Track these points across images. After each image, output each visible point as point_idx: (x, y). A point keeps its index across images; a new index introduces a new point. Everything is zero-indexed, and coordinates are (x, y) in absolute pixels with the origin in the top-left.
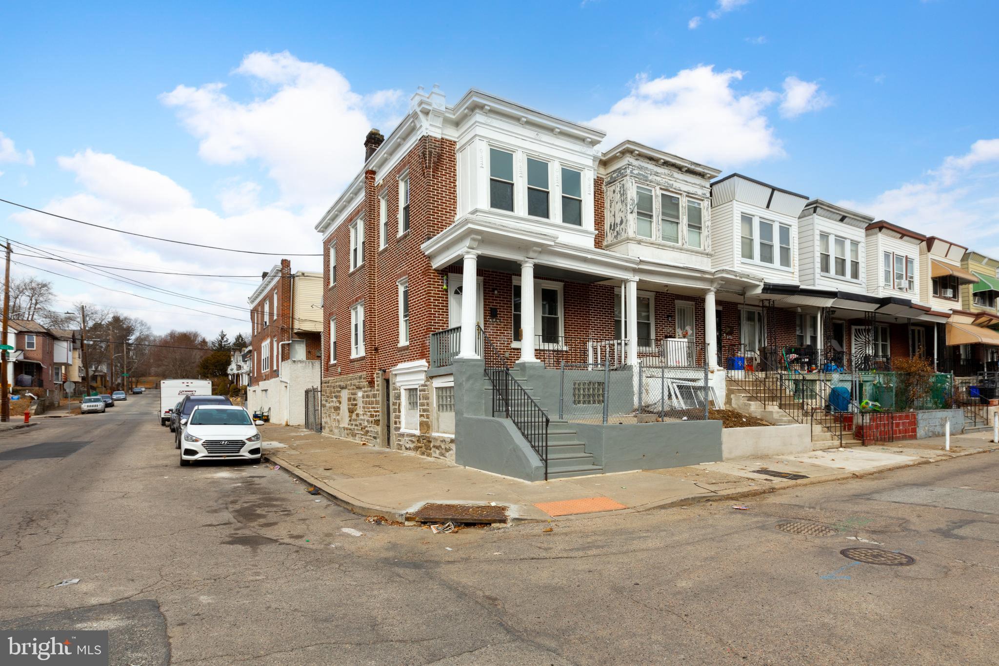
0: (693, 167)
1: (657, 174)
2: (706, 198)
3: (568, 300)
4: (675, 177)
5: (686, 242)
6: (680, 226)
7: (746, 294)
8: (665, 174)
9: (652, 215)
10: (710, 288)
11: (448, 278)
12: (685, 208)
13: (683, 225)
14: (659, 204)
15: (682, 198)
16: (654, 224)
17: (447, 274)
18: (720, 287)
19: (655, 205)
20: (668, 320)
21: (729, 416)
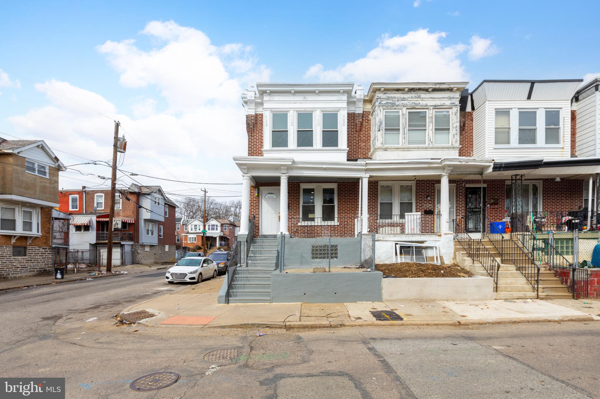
0: (437, 86)
1: (404, 99)
2: (454, 106)
3: (340, 194)
4: (422, 97)
5: (431, 142)
6: (427, 131)
7: (484, 174)
8: (412, 97)
9: (399, 129)
10: (443, 174)
11: (259, 189)
12: (432, 118)
13: (430, 130)
14: (406, 119)
15: (429, 111)
16: (401, 135)
17: (259, 188)
18: (450, 171)
19: (402, 121)
20: (427, 199)
21: (428, 269)
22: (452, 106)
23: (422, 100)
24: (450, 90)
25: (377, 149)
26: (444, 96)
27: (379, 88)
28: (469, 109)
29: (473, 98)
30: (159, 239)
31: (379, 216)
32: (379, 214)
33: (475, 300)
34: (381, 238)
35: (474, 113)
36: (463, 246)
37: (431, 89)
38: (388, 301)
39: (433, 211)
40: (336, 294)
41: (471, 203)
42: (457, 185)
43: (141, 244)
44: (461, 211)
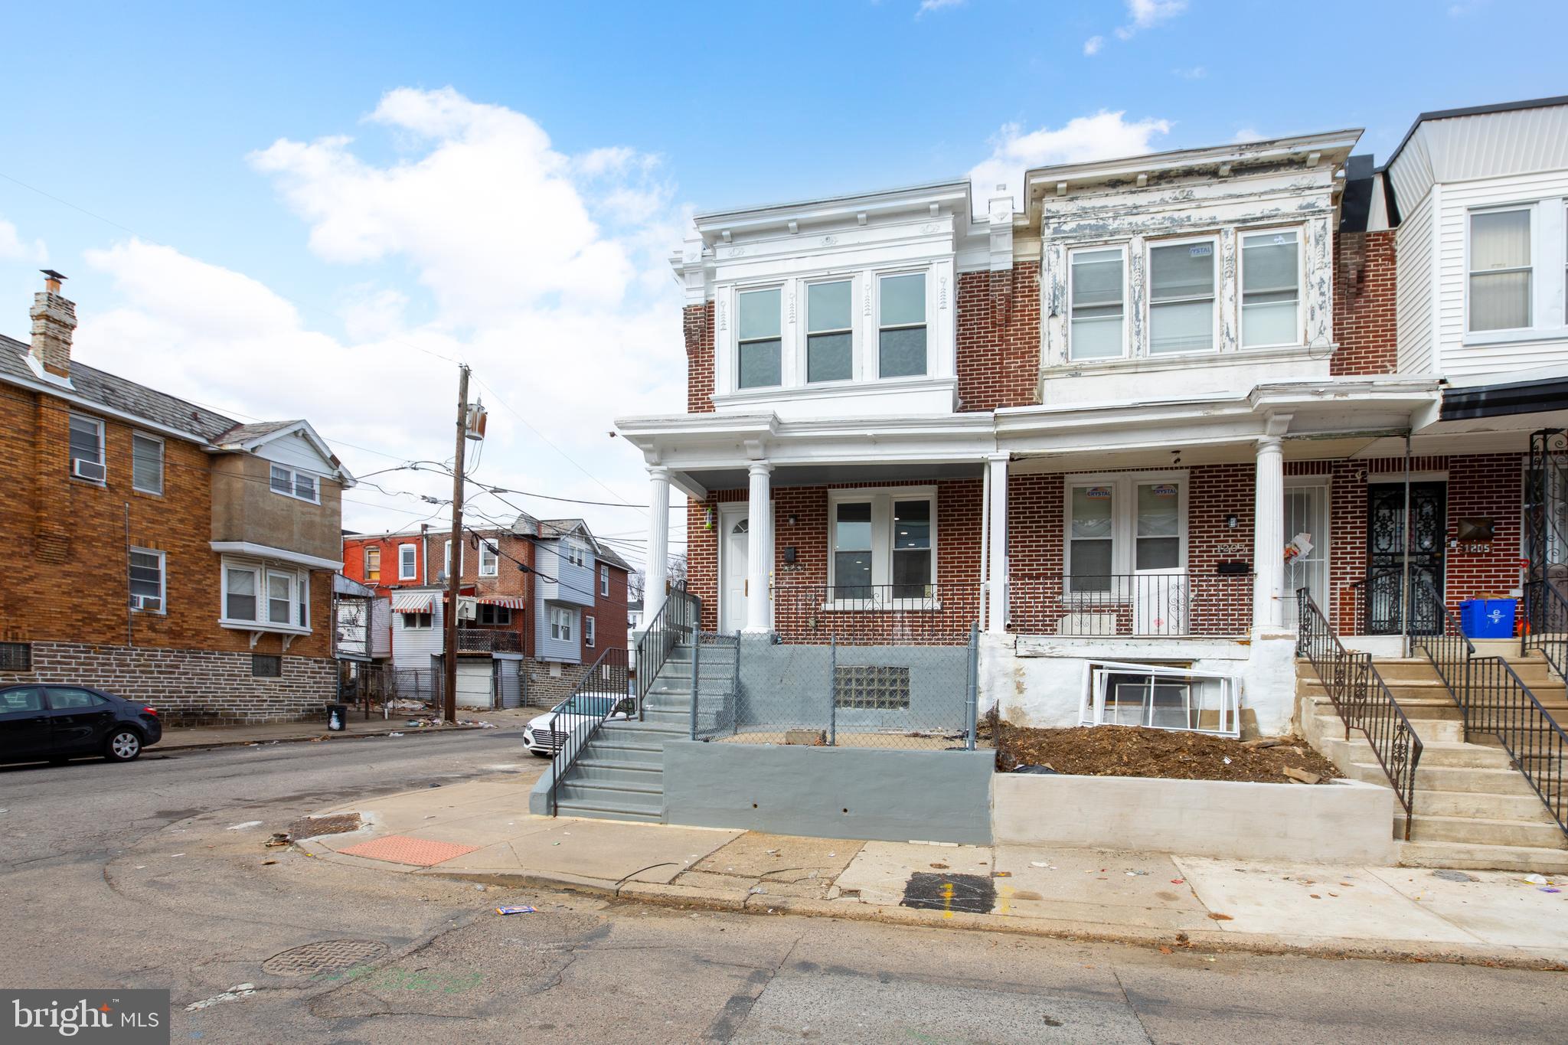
0: (1249, 156)
1: (1135, 211)
2: (1313, 213)
3: (945, 515)
4: (1197, 197)
5: (1232, 340)
6: (1216, 305)
7: (1414, 431)
8: (1163, 202)
9: (1121, 306)
10: (1263, 438)
11: (716, 510)
12: (1233, 259)
13: (1226, 301)
14: (1143, 272)
15: (1223, 238)
16: (1126, 323)
17: (715, 505)
18: (1285, 429)
19: (1130, 278)
20: (1227, 526)
21: (1179, 750)
22: (1304, 215)
23: (1199, 207)
24: (1297, 162)
25: (1052, 372)
26: (1275, 187)
27: (1052, 186)
28: (1378, 220)
29: (1392, 182)
30: (583, 647)
31: (1067, 582)
32: (1067, 571)
34: (1046, 648)
35: (1398, 233)
36: (1322, 679)
37: (1228, 167)
38: (1009, 844)
39: (1248, 565)
40: (845, 811)
41: (1388, 538)
42: (1334, 477)
43: (540, 660)
44: (1348, 563)
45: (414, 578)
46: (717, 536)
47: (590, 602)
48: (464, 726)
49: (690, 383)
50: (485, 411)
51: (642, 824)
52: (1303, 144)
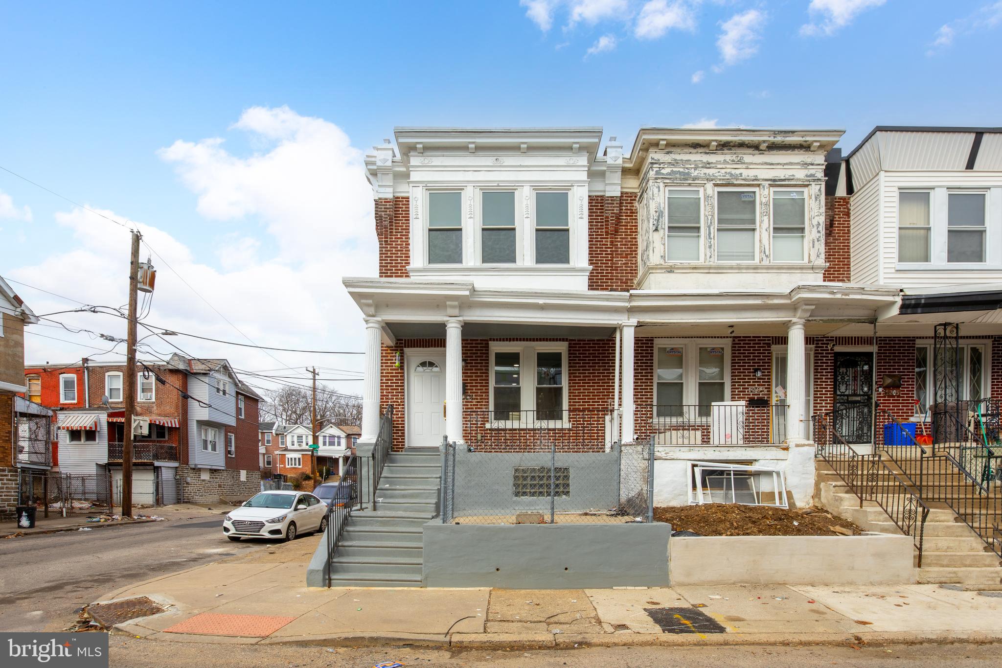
0: (779, 139)
1: (708, 166)
2: (814, 180)
3: (574, 363)
4: (746, 162)
5: (767, 256)
6: (757, 233)
7: (879, 320)
8: (725, 162)
9: (698, 228)
10: (794, 320)
11: (403, 353)
12: (767, 204)
13: (764, 231)
14: (713, 207)
15: (762, 190)
16: (702, 240)
17: (403, 350)
18: (808, 314)
19: (705, 210)
20: (755, 376)
21: (765, 517)
22: (809, 181)
23: (747, 168)
24: (805, 147)
25: (652, 268)
26: (792, 161)
27: (656, 142)
28: (841, 190)
29: (851, 167)
30: (226, 457)
31: (655, 410)
32: (655, 403)
33: (872, 584)
34: (663, 453)
35: (852, 199)
36: (836, 471)
37: (765, 145)
38: (681, 585)
39: (767, 401)
40: (566, 569)
41: (845, 385)
42: (816, 347)
43: (193, 466)
44: (823, 400)
45: (76, 401)
46: (403, 373)
47: (232, 422)
48: (139, 520)
49: (380, 257)
50: (154, 269)
51: (406, 588)
52: (810, 136)
